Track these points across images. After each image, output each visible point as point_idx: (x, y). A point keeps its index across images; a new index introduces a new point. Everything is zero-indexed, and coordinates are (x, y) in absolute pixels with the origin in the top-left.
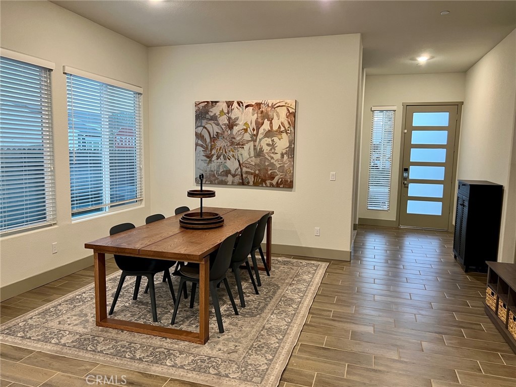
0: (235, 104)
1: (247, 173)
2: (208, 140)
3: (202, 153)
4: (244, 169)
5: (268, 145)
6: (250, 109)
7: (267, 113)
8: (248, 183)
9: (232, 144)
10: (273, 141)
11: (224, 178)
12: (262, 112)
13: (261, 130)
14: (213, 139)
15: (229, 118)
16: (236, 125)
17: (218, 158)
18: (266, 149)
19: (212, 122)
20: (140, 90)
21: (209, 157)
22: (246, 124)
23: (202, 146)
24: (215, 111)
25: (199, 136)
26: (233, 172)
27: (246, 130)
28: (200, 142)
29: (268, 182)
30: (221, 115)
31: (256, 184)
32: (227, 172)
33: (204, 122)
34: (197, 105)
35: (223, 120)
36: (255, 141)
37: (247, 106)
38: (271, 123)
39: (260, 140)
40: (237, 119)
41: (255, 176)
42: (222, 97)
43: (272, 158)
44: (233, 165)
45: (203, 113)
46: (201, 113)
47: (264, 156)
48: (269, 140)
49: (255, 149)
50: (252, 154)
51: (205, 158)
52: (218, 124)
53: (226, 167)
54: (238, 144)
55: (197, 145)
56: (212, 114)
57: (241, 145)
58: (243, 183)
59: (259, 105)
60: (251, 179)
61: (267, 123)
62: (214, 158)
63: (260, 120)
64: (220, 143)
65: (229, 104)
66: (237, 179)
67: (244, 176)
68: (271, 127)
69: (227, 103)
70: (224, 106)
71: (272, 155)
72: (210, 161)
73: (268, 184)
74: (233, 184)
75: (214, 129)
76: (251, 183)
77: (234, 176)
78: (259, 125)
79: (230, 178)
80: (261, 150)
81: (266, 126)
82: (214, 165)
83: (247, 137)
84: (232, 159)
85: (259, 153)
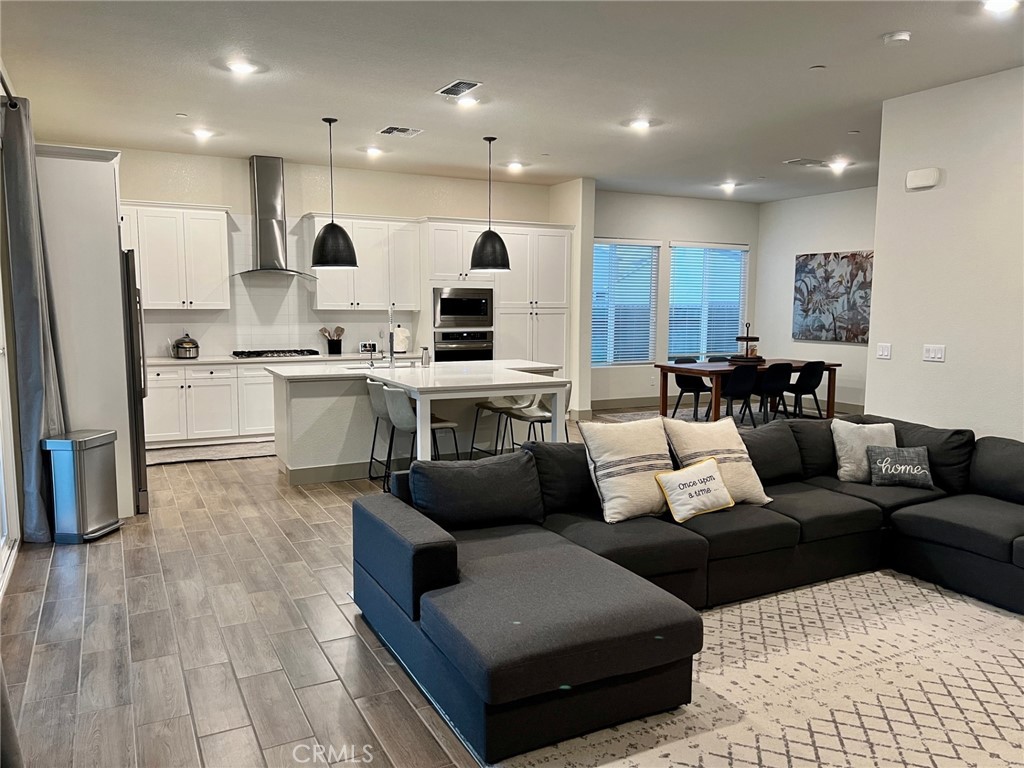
0: (832, 257)
1: (840, 327)
2: (806, 294)
3: (800, 308)
4: (838, 324)
5: (861, 297)
6: (845, 260)
7: (861, 264)
8: (841, 338)
9: (828, 297)
10: (866, 293)
11: (818, 334)
12: (857, 263)
13: (855, 282)
14: (810, 293)
15: (826, 271)
16: (832, 278)
17: (814, 312)
18: (859, 302)
19: (810, 275)
20: (747, 248)
21: (806, 311)
22: (841, 276)
23: (800, 300)
24: (813, 264)
25: (798, 290)
26: (827, 327)
27: (841, 283)
28: (798, 296)
29: (860, 338)
30: (818, 268)
31: (849, 340)
32: (822, 327)
33: (803, 275)
34: (797, 258)
35: (820, 273)
36: (849, 294)
37: (842, 258)
38: (865, 274)
39: (854, 292)
40: (833, 271)
41: (848, 330)
42: (820, 249)
43: (865, 311)
44: (827, 320)
45: (803, 265)
46: (801, 266)
47: (857, 309)
48: (862, 293)
49: (848, 302)
50: (846, 308)
51: (802, 312)
52: (815, 277)
53: (820, 321)
54: (833, 297)
55: (795, 299)
56: (810, 267)
57: (836, 298)
58: (836, 339)
59: (854, 255)
60: (844, 334)
61: (861, 274)
62: (811, 312)
63: (854, 272)
64: (817, 297)
65: (827, 256)
66: (831, 335)
67: (837, 331)
68: (865, 279)
69: (825, 254)
70: (821, 259)
71: (865, 308)
72: (807, 315)
73: (860, 340)
74: (826, 340)
75: (811, 282)
76: (844, 339)
77: (828, 331)
78: (853, 276)
79: (824, 334)
80: (855, 303)
81: (860, 277)
82: (809, 320)
83: (842, 289)
84: (827, 313)
85: (852, 307)
